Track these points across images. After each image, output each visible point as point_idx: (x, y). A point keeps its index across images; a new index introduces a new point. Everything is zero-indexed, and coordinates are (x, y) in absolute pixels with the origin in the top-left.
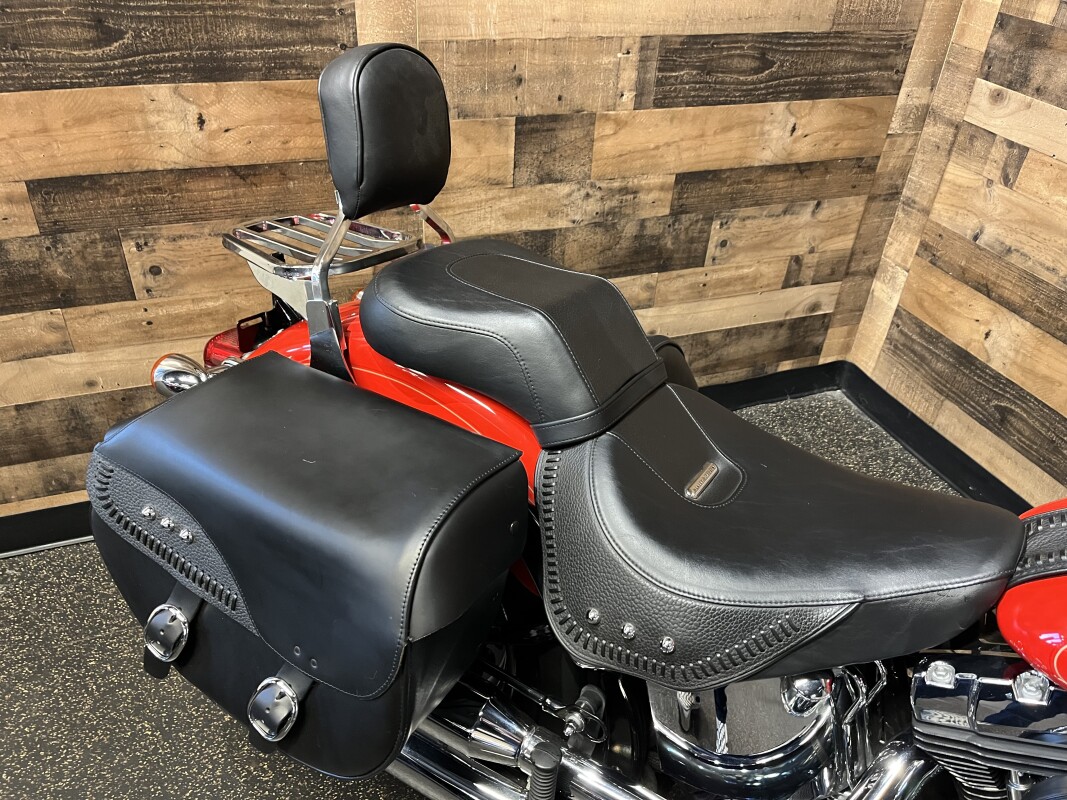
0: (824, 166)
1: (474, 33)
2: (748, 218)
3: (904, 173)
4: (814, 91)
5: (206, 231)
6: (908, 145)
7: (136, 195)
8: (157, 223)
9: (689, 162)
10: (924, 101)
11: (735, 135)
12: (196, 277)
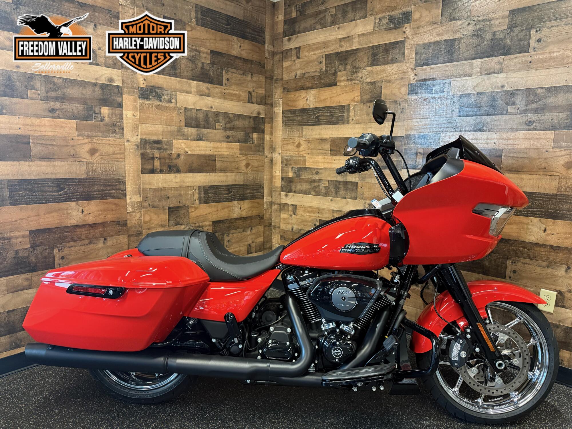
0: (251, 218)
1: (156, 186)
2: (234, 233)
3: (271, 219)
4: (243, 198)
5: (80, 244)
6: (270, 211)
7: (61, 234)
8: (66, 242)
9: (215, 218)
10: (270, 200)
11: (226, 210)
12: (74, 260)
